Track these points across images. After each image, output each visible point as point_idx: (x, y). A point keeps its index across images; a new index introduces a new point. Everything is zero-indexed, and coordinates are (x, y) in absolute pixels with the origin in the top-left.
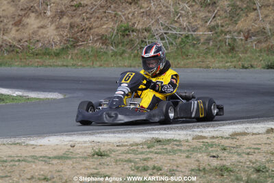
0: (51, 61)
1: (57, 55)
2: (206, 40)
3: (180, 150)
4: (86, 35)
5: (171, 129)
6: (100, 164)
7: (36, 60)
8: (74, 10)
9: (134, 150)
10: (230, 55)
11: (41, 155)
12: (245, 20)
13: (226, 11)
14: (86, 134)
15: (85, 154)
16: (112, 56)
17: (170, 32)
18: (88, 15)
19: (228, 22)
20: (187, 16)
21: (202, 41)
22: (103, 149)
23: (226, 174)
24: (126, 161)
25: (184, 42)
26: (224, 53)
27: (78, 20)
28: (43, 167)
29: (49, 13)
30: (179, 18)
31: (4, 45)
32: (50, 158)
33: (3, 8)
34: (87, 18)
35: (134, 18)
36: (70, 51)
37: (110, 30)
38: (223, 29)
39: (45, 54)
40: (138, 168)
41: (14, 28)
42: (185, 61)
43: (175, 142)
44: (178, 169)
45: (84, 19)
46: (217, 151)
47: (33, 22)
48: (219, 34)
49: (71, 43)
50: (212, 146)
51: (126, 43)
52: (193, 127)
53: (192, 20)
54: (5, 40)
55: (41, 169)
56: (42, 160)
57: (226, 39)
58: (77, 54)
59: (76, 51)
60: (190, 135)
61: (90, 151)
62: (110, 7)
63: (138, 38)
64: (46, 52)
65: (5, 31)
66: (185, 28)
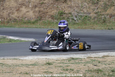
0: (31, 25)
1: (33, 23)
2: (94, 18)
3: (82, 63)
4: (45, 15)
5: (78, 54)
6: (49, 68)
7: (25, 25)
8: (41, 5)
9: (63, 62)
10: (104, 24)
11: (25, 64)
12: (110, 10)
13: (102, 6)
14: (43, 55)
15: (43, 64)
16: (55, 24)
17: (79, 14)
18: (46, 7)
19: (103, 11)
20: (86, 8)
21: (92, 18)
22: (50, 61)
23: (100, 72)
24: (59, 67)
25: (85, 19)
26: (101, 23)
27: (42, 9)
28: (26, 69)
29: (30, 6)
30: (83, 9)
31: (12, 19)
32: (29, 65)
33: (12, 4)
34: (46, 8)
35: (65, 8)
36: (39, 22)
37: (55, 13)
38: (101, 13)
39: (28, 23)
40: (64, 70)
41: (16, 12)
42: (85, 26)
43: (80, 59)
44: (80, 70)
45: (44, 9)
46: (96, 63)
47: (24, 10)
48: (99, 15)
49: (39, 18)
50: (94, 61)
51: (61, 19)
52: (87, 53)
53: (88, 10)
54: (13, 17)
55: (25, 70)
56: (25, 66)
57: (102, 17)
58: (41, 23)
59: (41, 22)
60: (86, 56)
61: (45, 62)
62: (55, 4)
63: (67, 17)
64: (29, 22)
65: (13, 13)
66: (85, 13)
